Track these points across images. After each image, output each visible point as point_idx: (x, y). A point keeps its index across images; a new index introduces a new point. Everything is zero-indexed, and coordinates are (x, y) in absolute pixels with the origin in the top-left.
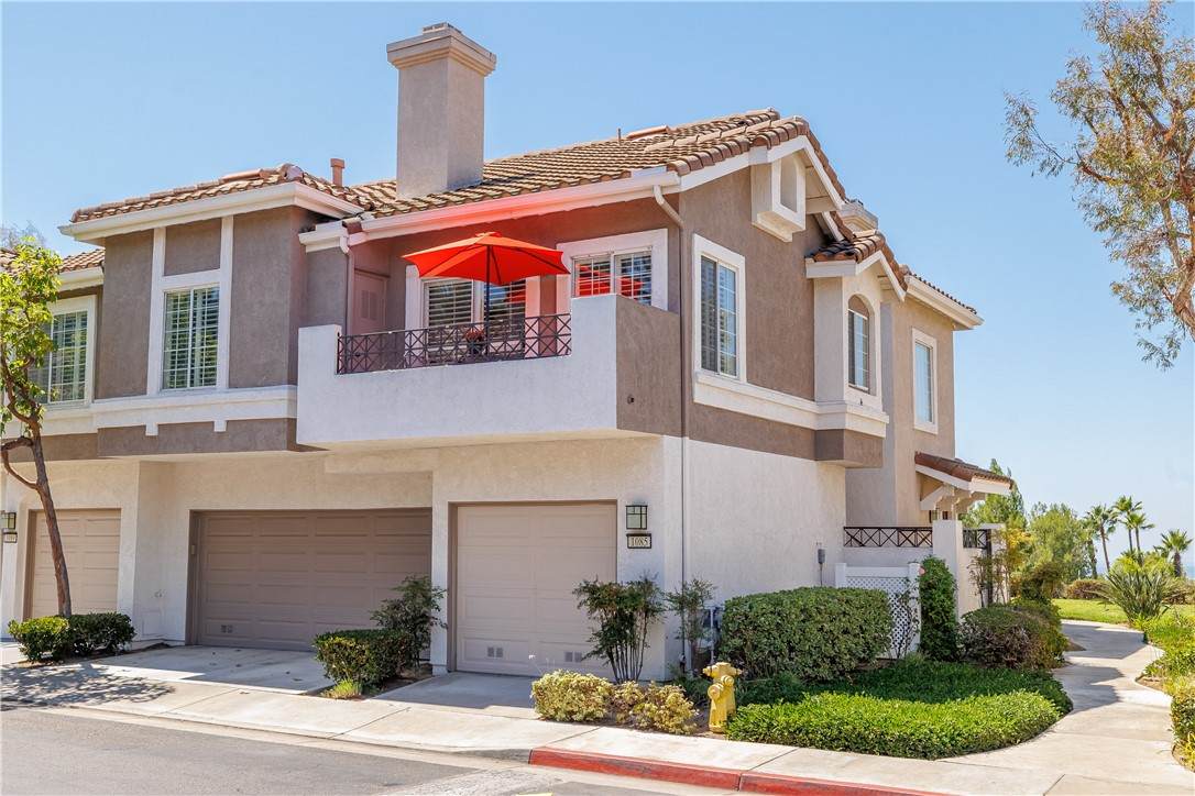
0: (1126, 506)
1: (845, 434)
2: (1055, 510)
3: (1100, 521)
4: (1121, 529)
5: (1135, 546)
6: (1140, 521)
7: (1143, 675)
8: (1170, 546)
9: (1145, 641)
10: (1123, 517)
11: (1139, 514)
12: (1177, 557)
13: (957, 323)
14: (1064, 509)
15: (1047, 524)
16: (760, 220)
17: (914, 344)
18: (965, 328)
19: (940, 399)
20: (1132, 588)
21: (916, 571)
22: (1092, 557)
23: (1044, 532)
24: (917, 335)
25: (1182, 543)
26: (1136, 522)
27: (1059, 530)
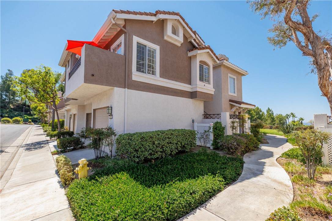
0: (292, 114)
1: (197, 92)
2: (279, 115)
3: (288, 116)
4: (291, 117)
5: (294, 120)
6: (295, 116)
7: (280, 157)
8: (300, 120)
9: (287, 141)
10: (292, 115)
11: (294, 115)
12: (302, 121)
13: (243, 74)
14: (281, 114)
15: (278, 117)
16: (166, 38)
17: (229, 77)
18: (245, 75)
19: (237, 89)
20: (285, 128)
21: (212, 125)
22: (286, 121)
23: (277, 118)
24: (229, 75)
25: (302, 119)
26: (294, 116)
27: (280, 117)
